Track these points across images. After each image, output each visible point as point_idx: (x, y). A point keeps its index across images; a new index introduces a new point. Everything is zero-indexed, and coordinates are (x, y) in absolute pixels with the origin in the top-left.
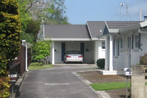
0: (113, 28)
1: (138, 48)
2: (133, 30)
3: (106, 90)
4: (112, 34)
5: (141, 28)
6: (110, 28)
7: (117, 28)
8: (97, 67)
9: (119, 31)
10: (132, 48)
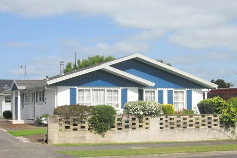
0: (21, 85)
1: (42, 102)
2: (37, 87)
3: (23, 136)
4: (20, 90)
5: (47, 86)
6: (18, 85)
7: (24, 85)
8: (3, 117)
9: (26, 88)
10: (37, 102)
